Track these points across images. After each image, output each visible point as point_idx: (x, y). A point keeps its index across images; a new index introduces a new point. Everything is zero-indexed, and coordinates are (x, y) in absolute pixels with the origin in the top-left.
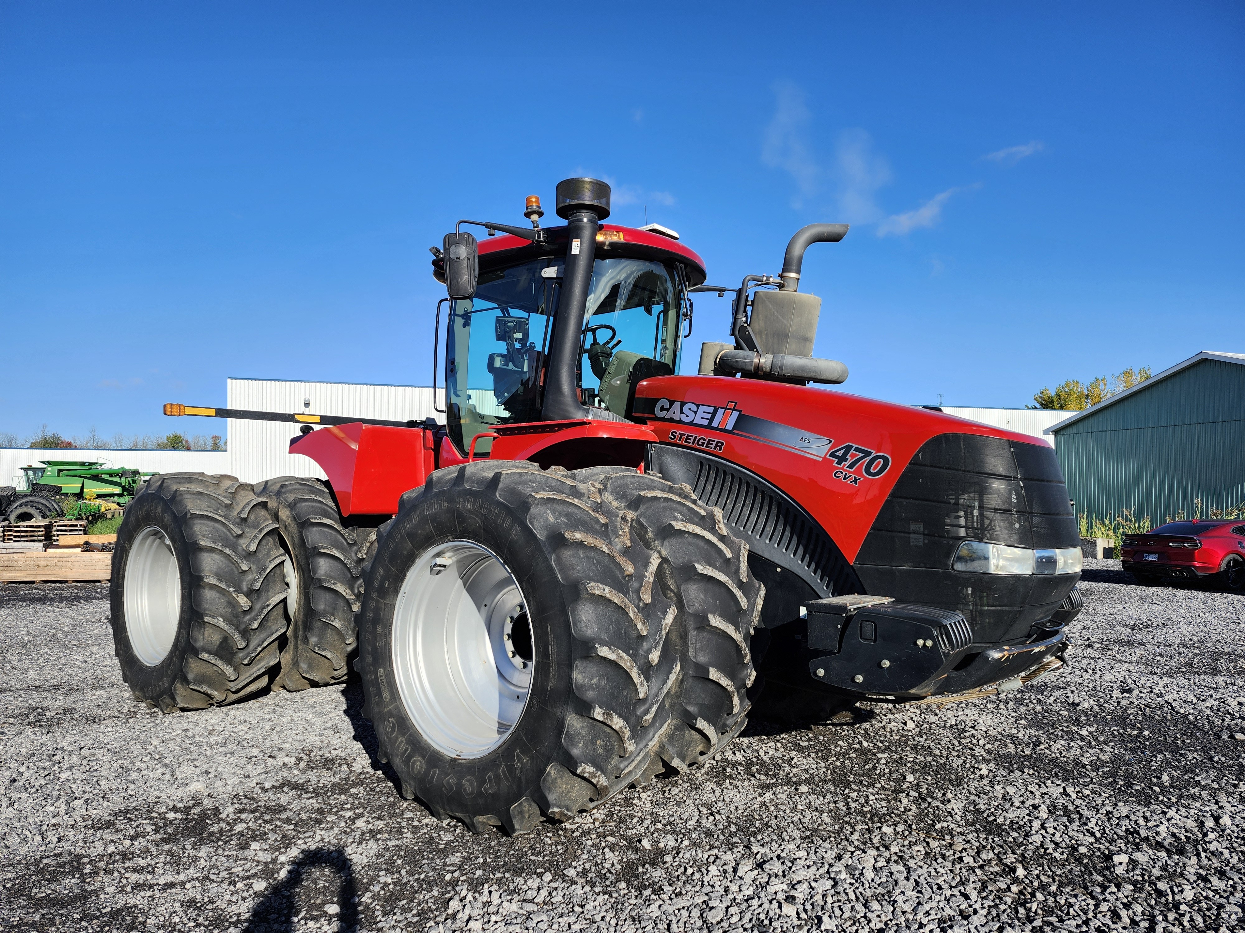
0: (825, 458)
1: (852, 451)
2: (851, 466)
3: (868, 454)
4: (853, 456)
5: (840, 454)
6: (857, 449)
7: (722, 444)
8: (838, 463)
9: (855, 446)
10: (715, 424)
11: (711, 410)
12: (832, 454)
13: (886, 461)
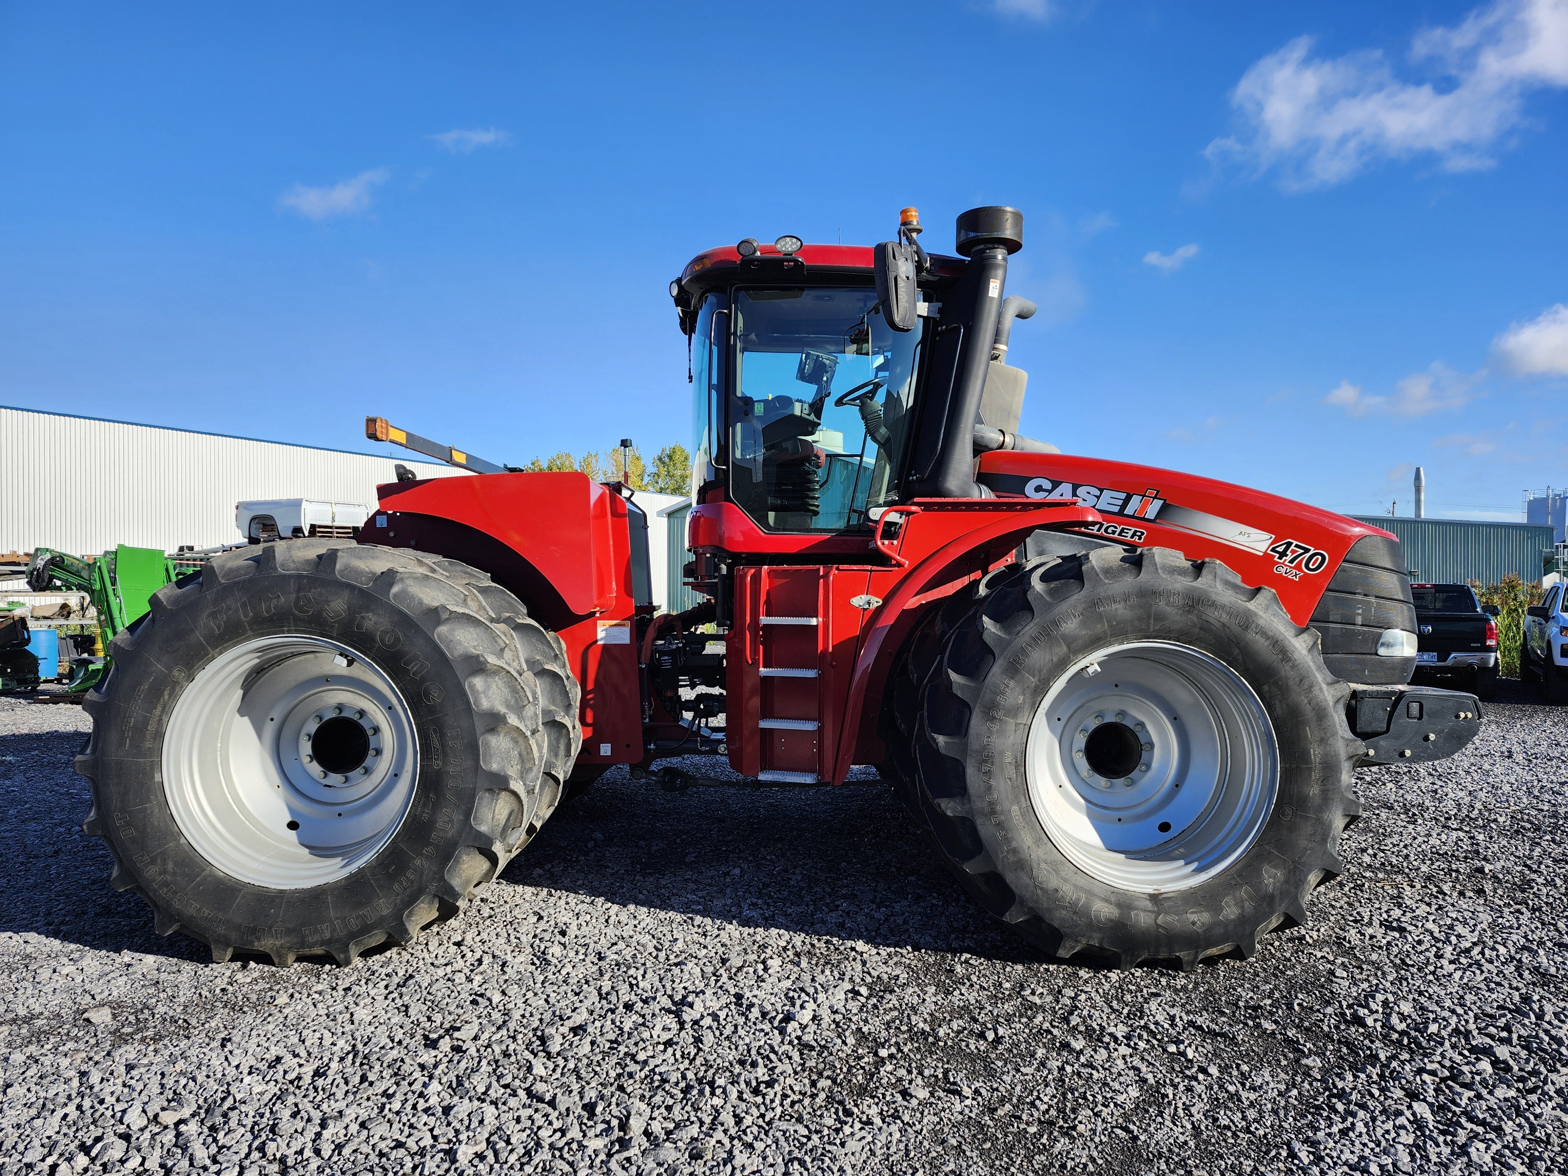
0: (1265, 553)
1: (1292, 547)
2: (1291, 561)
3: (1307, 551)
4: (1293, 552)
5: (1280, 549)
6: (1296, 546)
7: (1143, 533)
8: (1280, 558)
9: (1295, 543)
10: (1129, 511)
11: (1123, 496)
12: (1273, 550)
13: (1323, 558)
